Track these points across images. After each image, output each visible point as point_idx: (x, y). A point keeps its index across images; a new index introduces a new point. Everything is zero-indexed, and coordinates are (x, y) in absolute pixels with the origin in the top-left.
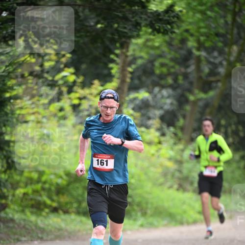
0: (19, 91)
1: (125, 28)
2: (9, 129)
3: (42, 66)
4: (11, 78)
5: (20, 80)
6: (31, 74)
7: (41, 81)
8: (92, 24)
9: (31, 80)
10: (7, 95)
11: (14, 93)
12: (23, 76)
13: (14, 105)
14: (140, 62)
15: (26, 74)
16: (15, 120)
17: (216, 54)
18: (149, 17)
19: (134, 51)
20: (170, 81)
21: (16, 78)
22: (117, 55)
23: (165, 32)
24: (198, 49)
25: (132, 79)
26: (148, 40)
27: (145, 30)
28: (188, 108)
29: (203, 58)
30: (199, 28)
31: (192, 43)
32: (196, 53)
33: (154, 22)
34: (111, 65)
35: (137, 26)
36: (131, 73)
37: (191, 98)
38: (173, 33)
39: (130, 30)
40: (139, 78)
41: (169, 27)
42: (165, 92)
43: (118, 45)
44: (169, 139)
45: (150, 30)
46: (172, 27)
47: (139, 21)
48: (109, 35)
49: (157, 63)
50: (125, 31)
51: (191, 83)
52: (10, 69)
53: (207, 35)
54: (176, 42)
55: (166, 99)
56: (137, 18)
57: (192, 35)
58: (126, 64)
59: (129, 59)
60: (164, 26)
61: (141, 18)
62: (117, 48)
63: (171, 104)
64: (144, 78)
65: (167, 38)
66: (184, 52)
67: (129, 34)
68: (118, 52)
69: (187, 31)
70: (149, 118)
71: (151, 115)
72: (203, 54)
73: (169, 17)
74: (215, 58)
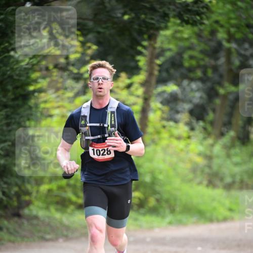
0: (43, 83)
1: (152, 19)
2: (33, 123)
3: (67, 58)
4: (35, 71)
5: (44, 72)
6: (56, 66)
7: (66, 74)
8: (119, 15)
9: (55, 73)
10: (31, 88)
11: (39, 86)
12: (47, 69)
13: (37, 98)
14: (168, 54)
15: (51, 67)
16: (39, 114)
17: (247, 46)
18: (178, 8)
19: (162, 43)
20: (199, 73)
21: (40, 70)
22: (144, 47)
23: (194, 23)
24: (229, 41)
25: (160, 71)
26: (176, 32)
27: (174, 21)
28: (218, 101)
29: (233, 50)
30: (230, 19)
31: (221, 35)
32: (226, 45)
33: (182, 13)
34: (139, 58)
35: (165, 16)
36: (160, 66)
37: (222, 91)
38: (202, 24)
39: (158, 21)
40: (167, 71)
41: (198, 18)
42: (194, 86)
43: (146, 36)
44: (198, 134)
45: (178, 21)
46: (202, 18)
47: (167, 12)
48: (136, 27)
49: (186, 56)
50: (153, 22)
51: (221, 76)
52: (34, 61)
53: (237, 27)
54: (206, 33)
55: (195, 92)
56: (165, 9)
57: (222, 26)
58: (154, 56)
59: (157, 51)
60: (193, 17)
61: (169, 9)
62: (145, 40)
63: (201, 97)
64: (172, 71)
65: (196, 29)
66: (213, 44)
67: (157, 25)
68: (145, 43)
69: (217, 22)
70: (178, 112)
71: (180, 109)
72: (233, 46)
73: (198, 7)
74: (246, 50)
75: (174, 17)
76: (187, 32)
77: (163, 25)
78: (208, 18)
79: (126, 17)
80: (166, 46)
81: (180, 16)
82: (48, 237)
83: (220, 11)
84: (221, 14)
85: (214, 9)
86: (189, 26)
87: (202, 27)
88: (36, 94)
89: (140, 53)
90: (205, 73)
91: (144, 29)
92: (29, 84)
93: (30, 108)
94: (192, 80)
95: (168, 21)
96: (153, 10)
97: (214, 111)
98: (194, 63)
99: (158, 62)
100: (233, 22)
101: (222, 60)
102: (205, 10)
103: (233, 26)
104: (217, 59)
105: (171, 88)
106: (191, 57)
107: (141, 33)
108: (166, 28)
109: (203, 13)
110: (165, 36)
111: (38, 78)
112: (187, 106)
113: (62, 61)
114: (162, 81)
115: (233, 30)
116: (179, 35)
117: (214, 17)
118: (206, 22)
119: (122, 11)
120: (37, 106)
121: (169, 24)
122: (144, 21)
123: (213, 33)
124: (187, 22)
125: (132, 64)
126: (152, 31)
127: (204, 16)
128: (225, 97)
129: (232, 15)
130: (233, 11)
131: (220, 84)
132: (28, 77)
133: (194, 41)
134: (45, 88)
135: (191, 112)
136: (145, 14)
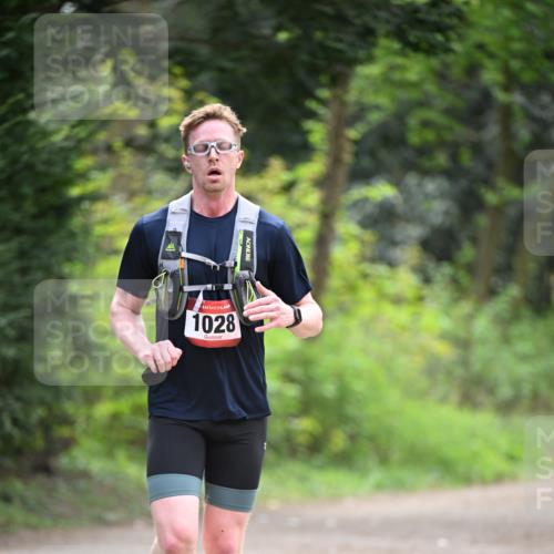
0: (101, 181)
1: (340, 40)
2: (77, 268)
3: (152, 124)
4: (82, 154)
5: (104, 157)
6: (130, 143)
7: (151, 160)
8: (267, 31)
9: (128, 158)
10: (75, 191)
11: (90, 187)
12: (109, 149)
13: (88, 213)
14: (375, 117)
15: (118, 144)
16: (91, 250)
17: (545, 98)
18: (395, 15)
19: (361, 91)
20: (442, 159)
21: (94, 152)
22: (323, 102)
23: (431, 50)
24: (507, 88)
25: (356, 155)
26: (393, 68)
27: (386, 45)
28: (482, 221)
29: (516, 108)
30: (509, 39)
31: (491, 75)
32: (500, 96)
33: (405, 26)
34: (310, 125)
35: (368, 35)
36: (356, 142)
37: (491, 198)
38: (448, 50)
39: (352, 45)
40: (372, 154)
41: (439, 37)
42: (431, 186)
43: (324, 79)
44: (440, 292)
45: (396, 45)
46: (448, 39)
47: (373, 24)
48: (304, 57)
49: (413, 121)
50: (340, 46)
51: (490, 166)
52: (82, 132)
53: (525, 57)
54: (457, 72)
55: (434, 201)
56: (367, 18)
57: (491, 56)
58: (344, 121)
59: (351, 110)
60: (429, 35)
61: (375, 17)
62: (322, 86)
63: (447, 213)
64: (383, 154)
65: (435, 62)
66: (473, 95)
67: (351, 54)
68: (324, 93)
69: (481, 47)
70: (394, 243)
71: (399, 237)
72: (517, 98)
73: (440, 15)
74: (543, 107)
75: (388, 35)
76: (415, 68)
77: (361, 54)
78: (461, 38)
79: (283, 36)
80: (371, 99)
81: (399, 34)
82: (111, 516)
83: (488, 23)
84: (488, 29)
85: (474, 18)
86: (420, 57)
87: (450, 58)
88: (86, 205)
89: (312, 115)
90: (454, 157)
91: (322, 63)
92: (69, 182)
93: (72, 235)
94: (426, 173)
95: (374, 45)
96: (341, 20)
97: (474, 241)
98: (430, 136)
99: (353, 133)
100: (517, 46)
101: (492, 131)
102: (455, 21)
103: (515, 55)
104: (480, 127)
105: (382, 191)
106: (426, 124)
107: (314, 71)
108: (370, 59)
109: (450, 28)
110: (367, 77)
111: (89, 169)
112: (415, 232)
113: (142, 131)
114: (361, 176)
115: (515, 64)
116: (397, 76)
117: (475, 36)
118: (457, 46)
119: (273, 22)
120: (87, 230)
121: (378, 52)
122: (321, 46)
123: (473, 70)
124: (415, 47)
125: (296, 139)
126: (338, 68)
127: (452, 35)
128: (498, 211)
129: (515, 32)
130: (516, 23)
131: (488, 183)
132: (68, 168)
133: (431, 88)
134: (104, 190)
135: (425, 245)
136: (325, 29)
